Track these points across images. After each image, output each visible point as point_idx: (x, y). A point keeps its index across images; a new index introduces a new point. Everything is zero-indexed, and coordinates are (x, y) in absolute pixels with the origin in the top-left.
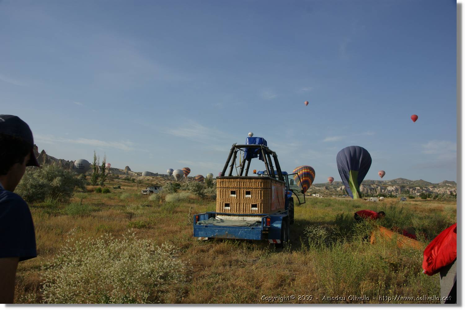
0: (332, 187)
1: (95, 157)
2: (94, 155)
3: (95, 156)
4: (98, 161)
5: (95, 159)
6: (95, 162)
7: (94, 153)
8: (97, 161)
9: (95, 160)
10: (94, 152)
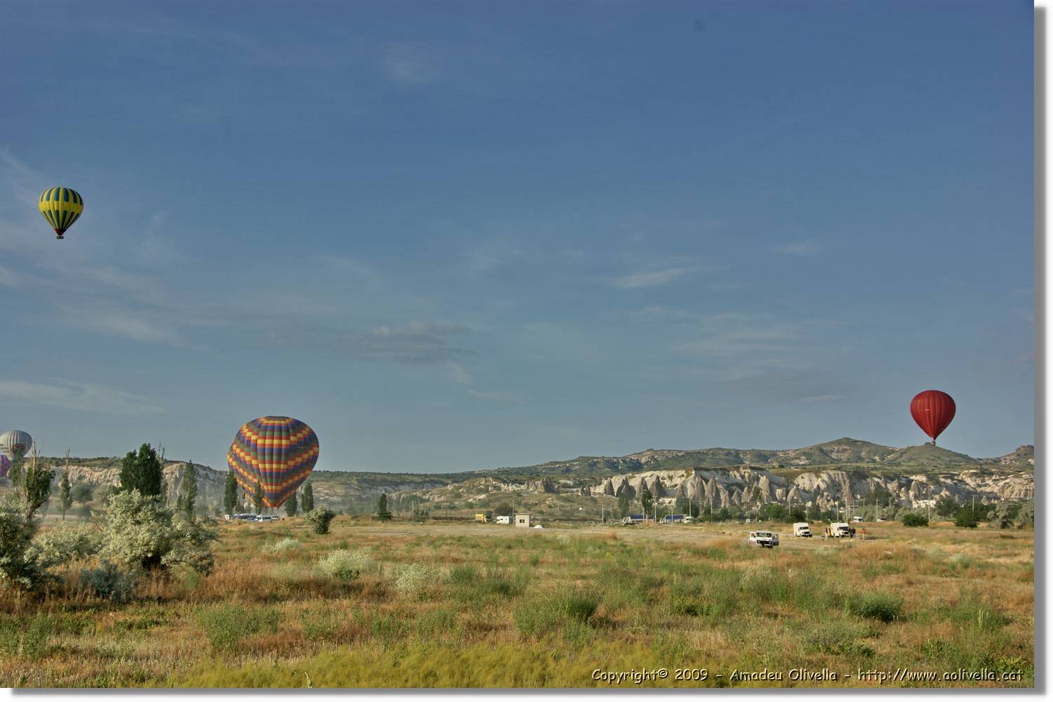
0: (571, 483)
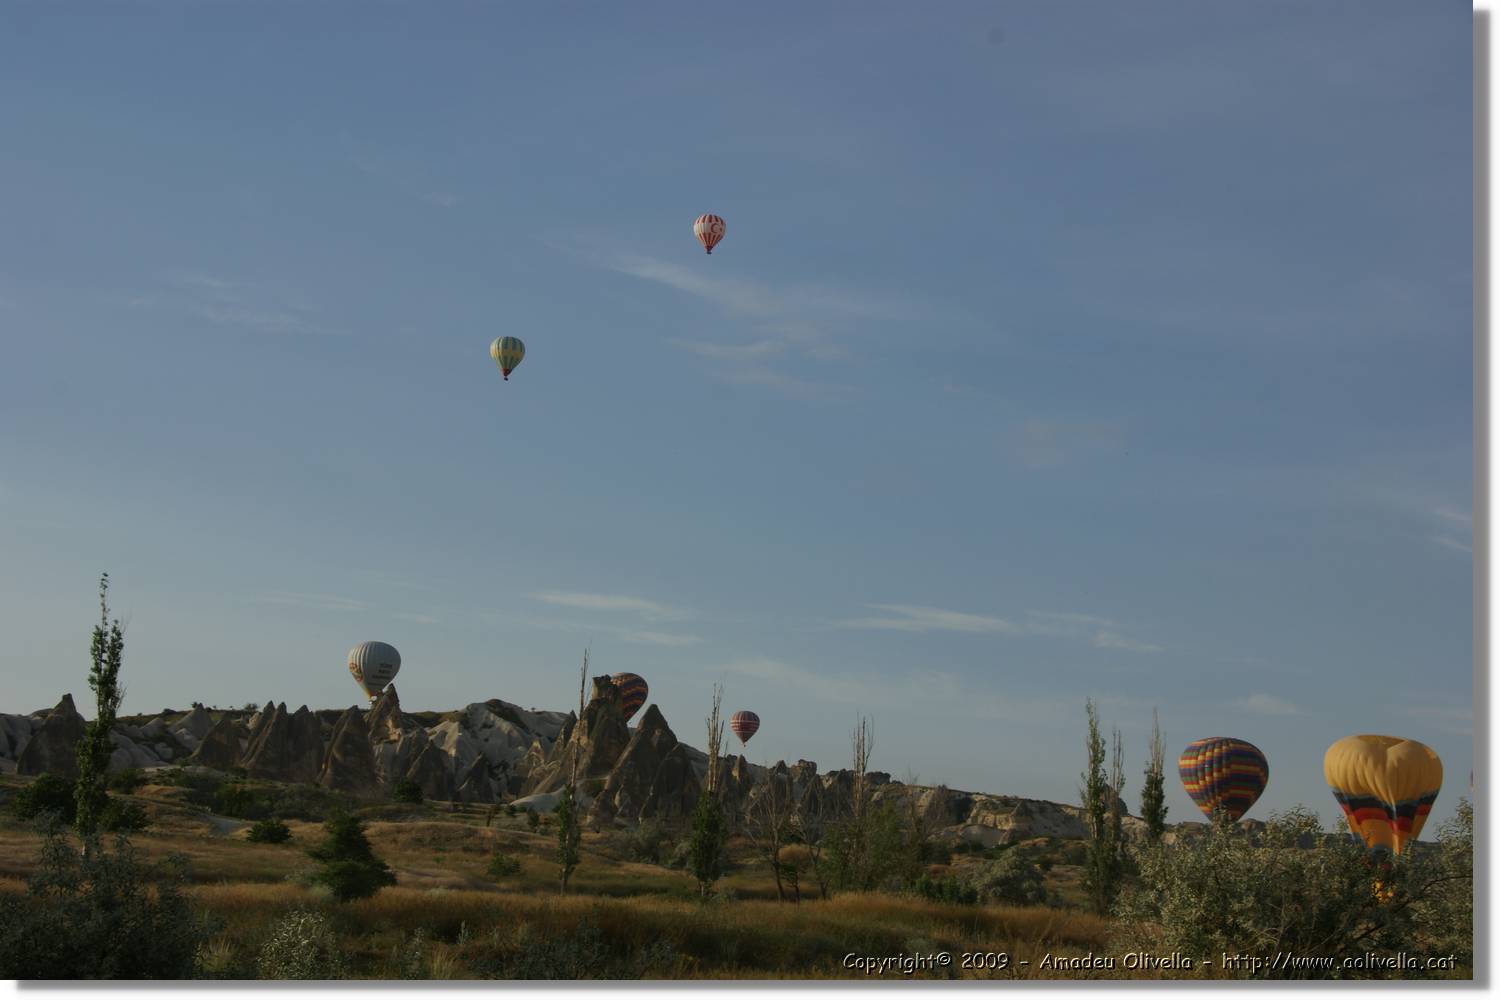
1: (1096, 742)
2: (1089, 732)
3: (1094, 734)
4: (1117, 765)
5: (1095, 751)
6: (1095, 771)
7: (1086, 718)
8: (1107, 766)
9: (1097, 759)
10: (1089, 709)
